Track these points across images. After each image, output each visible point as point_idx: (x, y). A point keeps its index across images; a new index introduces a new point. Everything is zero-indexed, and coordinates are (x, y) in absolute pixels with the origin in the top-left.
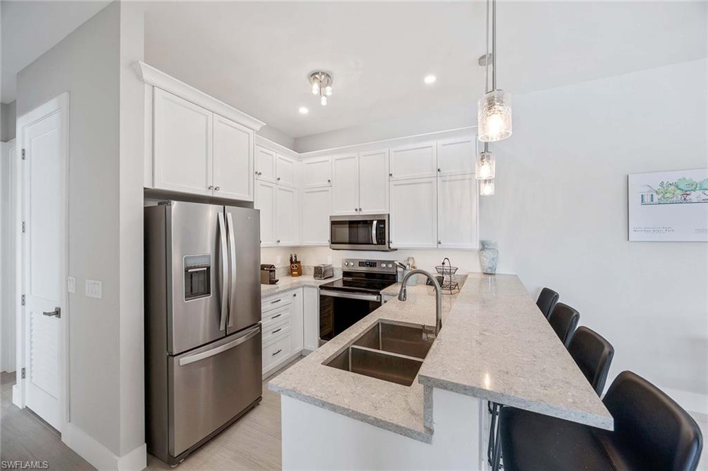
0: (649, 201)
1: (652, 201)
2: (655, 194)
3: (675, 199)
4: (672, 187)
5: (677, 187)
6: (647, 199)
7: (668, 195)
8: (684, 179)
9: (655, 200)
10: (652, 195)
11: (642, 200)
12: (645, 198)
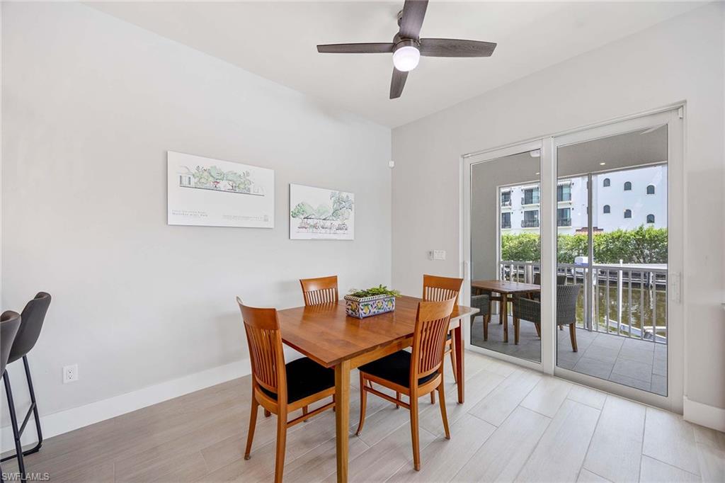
0: (187, 183)
1: (190, 184)
2: (192, 177)
3: (208, 185)
4: (206, 173)
5: (210, 173)
6: (185, 182)
7: (203, 180)
8: (215, 167)
9: (193, 184)
10: (190, 178)
11: (181, 182)
12: (183, 178)
